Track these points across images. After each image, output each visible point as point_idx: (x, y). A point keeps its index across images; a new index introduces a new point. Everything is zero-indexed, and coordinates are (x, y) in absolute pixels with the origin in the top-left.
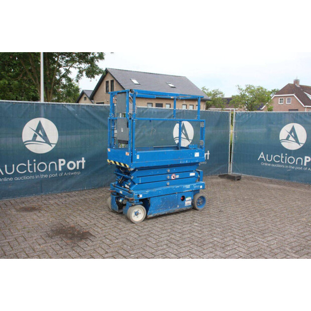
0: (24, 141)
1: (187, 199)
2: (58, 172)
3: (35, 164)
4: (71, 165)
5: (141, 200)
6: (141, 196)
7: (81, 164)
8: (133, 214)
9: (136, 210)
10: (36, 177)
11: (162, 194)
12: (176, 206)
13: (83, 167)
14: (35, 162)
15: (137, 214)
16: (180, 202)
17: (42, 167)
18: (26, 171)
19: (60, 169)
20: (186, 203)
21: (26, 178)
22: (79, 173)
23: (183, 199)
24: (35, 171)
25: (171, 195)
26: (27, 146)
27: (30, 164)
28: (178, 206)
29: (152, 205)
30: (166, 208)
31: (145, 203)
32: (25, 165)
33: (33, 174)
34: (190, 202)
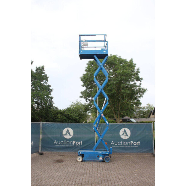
1: (100, 157)
2: (73, 145)
4: (77, 143)
5: (81, 154)
6: (80, 153)
7: (80, 143)
8: (78, 159)
9: (79, 158)
11: (89, 153)
13: (81, 144)
15: (80, 159)
16: (97, 158)
17: (68, 143)
18: (63, 144)
19: (74, 144)
20: (100, 158)
22: (80, 146)
23: (99, 157)
25: (93, 155)
26: (64, 136)
28: (96, 159)
29: (85, 157)
30: (91, 159)
31: (82, 155)
33: (65, 145)
34: (102, 158)
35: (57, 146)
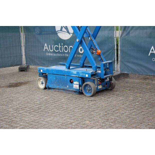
0: (56, 31)
1: (75, 83)
3: (62, 46)
4: (81, 50)
5: (43, 74)
6: (42, 71)
9: (42, 80)
10: (63, 55)
11: (55, 73)
12: (67, 86)
14: (62, 45)
15: (42, 83)
17: (66, 49)
18: (58, 50)
20: (74, 86)
21: (58, 55)
24: (62, 51)
25: (62, 76)
27: (60, 46)
28: (68, 87)
30: (58, 85)
32: (58, 47)
33: (62, 53)
34: (78, 86)
35: (50, 54)
